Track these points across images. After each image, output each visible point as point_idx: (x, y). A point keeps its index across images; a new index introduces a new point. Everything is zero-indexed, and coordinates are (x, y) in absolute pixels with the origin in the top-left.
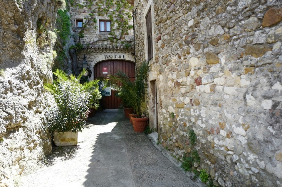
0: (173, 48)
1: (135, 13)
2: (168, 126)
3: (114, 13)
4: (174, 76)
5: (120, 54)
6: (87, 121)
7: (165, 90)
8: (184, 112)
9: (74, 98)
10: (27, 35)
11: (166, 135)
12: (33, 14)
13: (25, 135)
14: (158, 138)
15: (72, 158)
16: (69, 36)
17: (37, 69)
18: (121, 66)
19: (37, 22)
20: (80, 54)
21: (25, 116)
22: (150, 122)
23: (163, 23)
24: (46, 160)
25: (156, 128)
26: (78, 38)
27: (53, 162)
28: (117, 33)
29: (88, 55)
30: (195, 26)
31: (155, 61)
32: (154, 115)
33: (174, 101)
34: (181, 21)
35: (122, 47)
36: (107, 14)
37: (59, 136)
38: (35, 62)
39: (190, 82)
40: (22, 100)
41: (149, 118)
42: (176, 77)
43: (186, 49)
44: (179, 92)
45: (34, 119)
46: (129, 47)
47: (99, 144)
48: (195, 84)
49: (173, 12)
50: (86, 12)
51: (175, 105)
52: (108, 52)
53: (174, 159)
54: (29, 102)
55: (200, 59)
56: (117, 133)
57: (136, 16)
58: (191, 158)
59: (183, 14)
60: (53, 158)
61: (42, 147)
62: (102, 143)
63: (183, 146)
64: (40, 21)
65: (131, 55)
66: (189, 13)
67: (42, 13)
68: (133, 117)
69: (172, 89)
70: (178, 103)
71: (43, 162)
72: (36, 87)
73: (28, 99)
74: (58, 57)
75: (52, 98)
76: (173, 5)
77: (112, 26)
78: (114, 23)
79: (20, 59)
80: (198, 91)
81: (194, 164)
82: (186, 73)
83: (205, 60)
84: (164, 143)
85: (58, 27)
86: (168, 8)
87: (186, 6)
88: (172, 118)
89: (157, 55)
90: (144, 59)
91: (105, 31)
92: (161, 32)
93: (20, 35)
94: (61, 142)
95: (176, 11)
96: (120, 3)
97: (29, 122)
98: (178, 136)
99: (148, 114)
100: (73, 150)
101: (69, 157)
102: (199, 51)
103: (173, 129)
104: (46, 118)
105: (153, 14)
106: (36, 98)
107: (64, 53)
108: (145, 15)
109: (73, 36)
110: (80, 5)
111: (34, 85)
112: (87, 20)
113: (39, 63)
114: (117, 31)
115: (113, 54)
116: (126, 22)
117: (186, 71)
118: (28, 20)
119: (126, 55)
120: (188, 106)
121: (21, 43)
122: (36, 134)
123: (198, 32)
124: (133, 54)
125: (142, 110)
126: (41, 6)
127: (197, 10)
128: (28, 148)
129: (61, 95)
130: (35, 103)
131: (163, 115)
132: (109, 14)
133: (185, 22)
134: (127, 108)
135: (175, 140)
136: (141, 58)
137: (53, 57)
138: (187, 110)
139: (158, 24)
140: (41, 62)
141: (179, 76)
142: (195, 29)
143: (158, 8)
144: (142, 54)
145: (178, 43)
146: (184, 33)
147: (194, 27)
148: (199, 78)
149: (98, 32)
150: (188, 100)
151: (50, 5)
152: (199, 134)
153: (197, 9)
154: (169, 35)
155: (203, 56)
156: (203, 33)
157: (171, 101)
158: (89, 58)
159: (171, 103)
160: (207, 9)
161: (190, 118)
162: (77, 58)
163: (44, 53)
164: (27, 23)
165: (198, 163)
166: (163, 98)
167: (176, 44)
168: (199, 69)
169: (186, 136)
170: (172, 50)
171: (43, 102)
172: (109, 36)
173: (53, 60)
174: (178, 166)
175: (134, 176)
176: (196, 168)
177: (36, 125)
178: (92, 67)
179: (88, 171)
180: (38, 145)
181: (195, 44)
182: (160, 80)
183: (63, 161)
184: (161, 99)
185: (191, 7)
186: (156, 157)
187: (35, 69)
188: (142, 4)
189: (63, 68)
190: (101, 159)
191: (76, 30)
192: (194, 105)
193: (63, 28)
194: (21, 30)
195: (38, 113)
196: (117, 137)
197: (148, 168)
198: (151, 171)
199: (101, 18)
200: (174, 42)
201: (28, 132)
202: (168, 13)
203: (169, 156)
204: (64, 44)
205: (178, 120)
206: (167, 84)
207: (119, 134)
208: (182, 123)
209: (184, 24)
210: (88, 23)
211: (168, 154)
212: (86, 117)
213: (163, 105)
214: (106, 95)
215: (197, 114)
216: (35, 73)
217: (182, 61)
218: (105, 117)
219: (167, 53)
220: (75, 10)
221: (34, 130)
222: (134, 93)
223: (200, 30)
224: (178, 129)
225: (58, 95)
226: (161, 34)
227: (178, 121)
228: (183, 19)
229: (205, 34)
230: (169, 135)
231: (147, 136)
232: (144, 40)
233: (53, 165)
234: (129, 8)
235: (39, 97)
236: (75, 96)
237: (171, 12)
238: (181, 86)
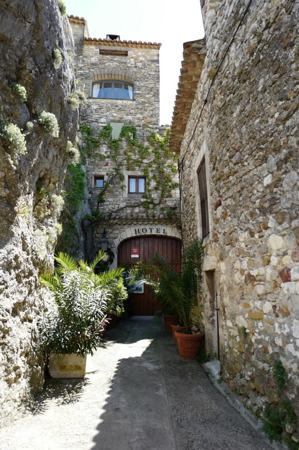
0: (241, 218)
1: (181, 165)
2: (236, 351)
3: (150, 166)
4: (245, 265)
5: (159, 227)
6: (101, 337)
7: (230, 288)
8: (263, 328)
9: (83, 298)
10: (21, 202)
11: (234, 367)
12: (32, 171)
13: (3, 358)
14: (219, 371)
15: (75, 400)
16: (83, 201)
17: (30, 252)
18: (160, 245)
19: (36, 183)
20: (98, 228)
21: (7, 327)
22: (206, 342)
23: (224, 180)
24: (32, 403)
25: (217, 352)
26: (96, 204)
27: (43, 407)
28: (155, 195)
29: (109, 228)
30: (275, 185)
31: (212, 239)
32: (213, 329)
33: (245, 308)
34: (252, 178)
35: (161, 216)
36: (140, 167)
37: (57, 360)
38: (28, 241)
39: (271, 275)
40: (4, 301)
41: (204, 335)
42: (248, 266)
43: (261, 221)
44: (253, 292)
45: (20, 331)
46: (172, 216)
47: (120, 377)
48: (280, 279)
49: (238, 163)
50: (109, 165)
51: (247, 314)
52: (140, 224)
53: (249, 412)
54: (14, 304)
55: (285, 238)
56: (151, 359)
57: (182, 170)
58: (280, 415)
59: (254, 167)
60: (43, 400)
61: (28, 379)
62: (126, 375)
63: (264, 390)
64: (41, 181)
65: (176, 229)
66: (264, 165)
67: (44, 170)
68: (177, 331)
69: (241, 287)
70: (252, 311)
71: (27, 406)
72: (27, 280)
73: (13, 299)
74: (65, 232)
75: (51, 297)
76: (238, 153)
77: (147, 184)
78: (150, 180)
79: (7, 237)
80: (286, 292)
81: (286, 426)
82: (263, 261)
83: (294, 239)
84: (231, 381)
85: (67, 187)
86: (231, 157)
87: (258, 154)
88: (243, 337)
89: (215, 229)
90: (195, 236)
91: (137, 192)
92: (221, 194)
93: (11, 202)
94: (59, 372)
95: (244, 161)
96: (160, 151)
97: (12, 336)
98: (254, 370)
99: (204, 327)
100: (77, 386)
101: (69, 399)
102: (283, 225)
103: (245, 357)
104: (39, 330)
105: (208, 166)
106: (25, 298)
107: (73, 227)
108: (196, 168)
109: (89, 200)
110: (100, 155)
111: (24, 277)
112: (111, 177)
113: (35, 243)
114: (154, 192)
115: (148, 227)
116: (168, 178)
117: (264, 256)
118: (24, 180)
119: (168, 227)
120: (269, 317)
121: (11, 214)
122: (20, 357)
123: (280, 195)
124: (178, 226)
125: (193, 320)
126: (43, 161)
127: (277, 161)
128: (6, 381)
129: (65, 292)
130: (24, 305)
131: (228, 330)
132: (143, 167)
133: (258, 178)
134: (168, 315)
135: (250, 376)
136: (191, 234)
137: (57, 232)
138: (269, 325)
139: (217, 181)
140: (38, 241)
141: (252, 265)
142: (275, 189)
143: (216, 159)
144: (193, 228)
145: (248, 211)
146: (257, 195)
147: (273, 187)
148: (286, 270)
149: (125, 194)
150: (269, 307)
151: (57, 158)
152: (291, 370)
153: (277, 159)
154: (234, 199)
155: (291, 233)
156: (288, 196)
157: (241, 307)
158: (111, 233)
159: (240, 311)
160: (292, 159)
161: (274, 339)
162: (93, 234)
163: (44, 227)
164: (22, 186)
165: (293, 424)
166: (226, 300)
167: (246, 212)
168: (285, 254)
169: (269, 370)
170: (240, 222)
171: (37, 303)
172: (143, 200)
173: (57, 237)
174: (256, 427)
175: (176, 442)
176: (291, 435)
177: (23, 341)
178: (115, 247)
179: (99, 427)
180: (22, 375)
181: (276, 213)
182: (222, 270)
183: (59, 405)
184: (224, 303)
185: (267, 156)
186: (217, 407)
187: (27, 253)
188: (191, 152)
189: (71, 249)
190: (122, 406)
191: (94, 192)
192: (280, 315)
193: (74, 190)
194: (13, 196)
195: (28, 322)
196: (151, 367)
197: (201, 428)
198: (208, 435)
199: (130, 173)
200: (242, 210)
201: (9, 354)
202: (231, 165)
203: (240, 407)
204: (74, 213)
205: (253, 340)
206: (232, 278)
207: (154, 360)
208: (260, 346)
209: (257, 182)
210: (111, 182)
211: (239, 403)
212: (100, 331)
213: (227, 313)
214: (135, 292)
215: (285, 332)
216: (27, 258)
217: (256, 240)
218: (133, 329)
219: (232, 226)
220: (93, 162)
221: (17, 350)
222: (179, 291)
223: (283, 192)
224: (253, 357)
225: (59, 292)
226: (221, 196)
227: (254, 343)
228: (256, 175)
229: (291, 197)
230: (238, 367)
231: (201, 366)
232: (195, 205)
233: (43, 413)
234: (173, 158)
235: (30, 296)
236: (85, 294)
237: (235, 164)
238: (257, 281)
